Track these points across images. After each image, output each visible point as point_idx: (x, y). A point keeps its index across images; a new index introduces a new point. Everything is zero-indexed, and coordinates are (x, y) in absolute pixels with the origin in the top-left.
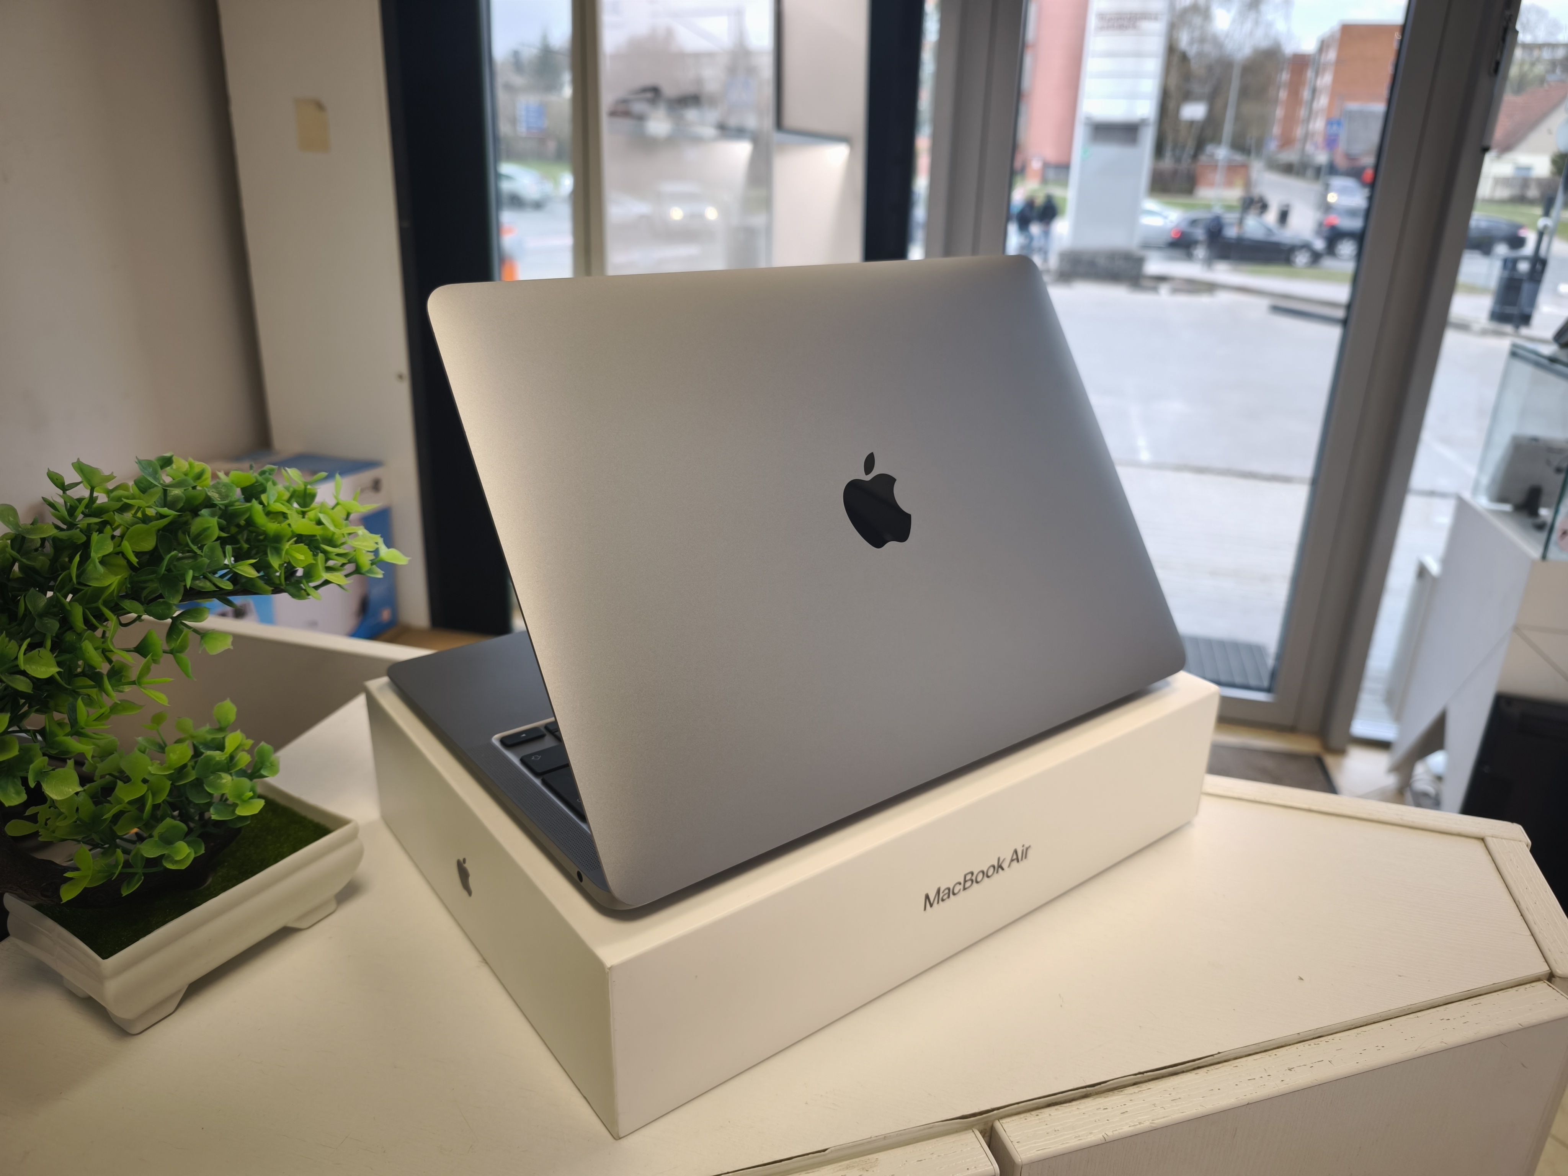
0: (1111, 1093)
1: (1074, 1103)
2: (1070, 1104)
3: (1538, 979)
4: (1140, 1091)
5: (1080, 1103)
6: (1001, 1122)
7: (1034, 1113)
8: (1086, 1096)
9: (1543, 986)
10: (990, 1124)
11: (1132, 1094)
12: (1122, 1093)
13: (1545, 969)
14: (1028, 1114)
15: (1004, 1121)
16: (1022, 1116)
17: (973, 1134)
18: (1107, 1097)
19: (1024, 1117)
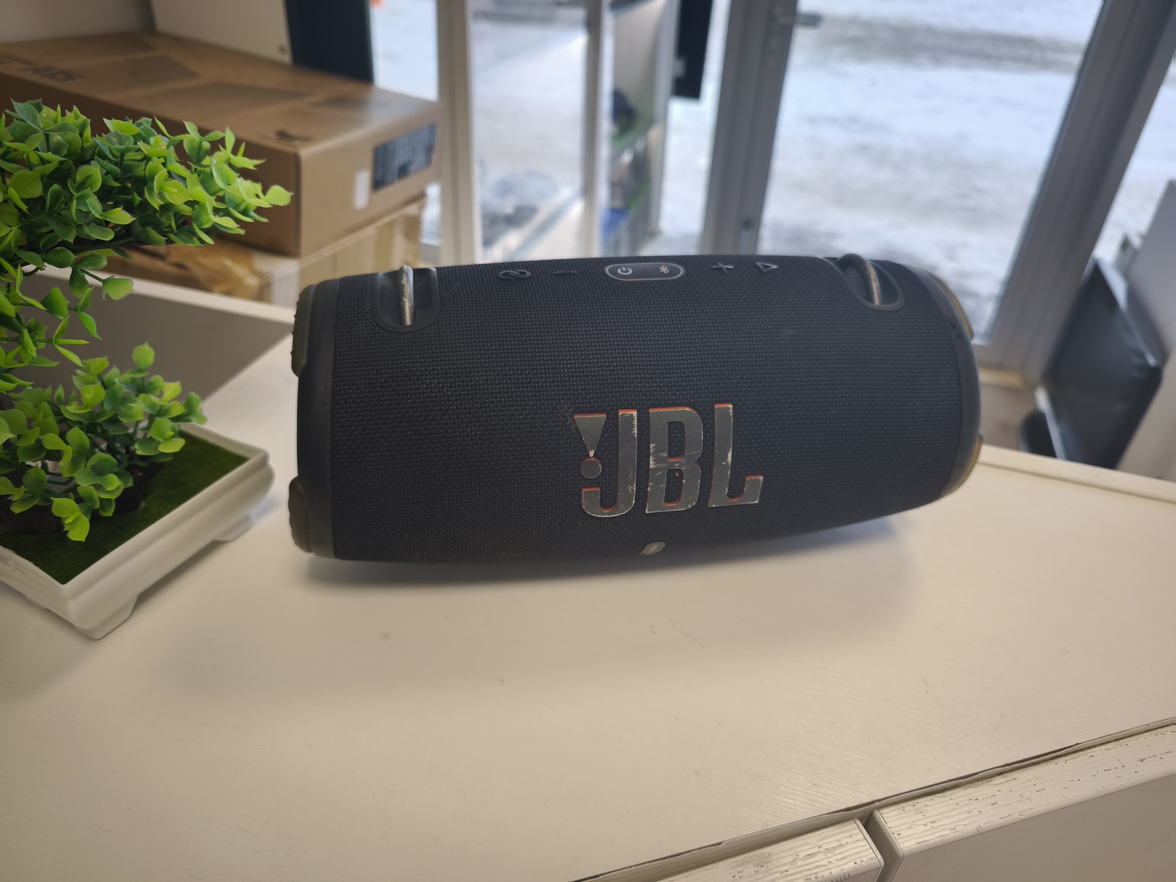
0: (980, 783)
1: (948, 793)
2: (943, 794)
4: (1007, 781)
5: (952, 793)
6: (881, 812)
7: (910, 803)
8: (958, 787)
10: (872, 816)
11: (999, 784)
12: (991, 783)
14: (905, 805)
15: (884, 813)
16: (899, 807)
17: (855, 825)
18: (977, 787)
19: (902, 807)
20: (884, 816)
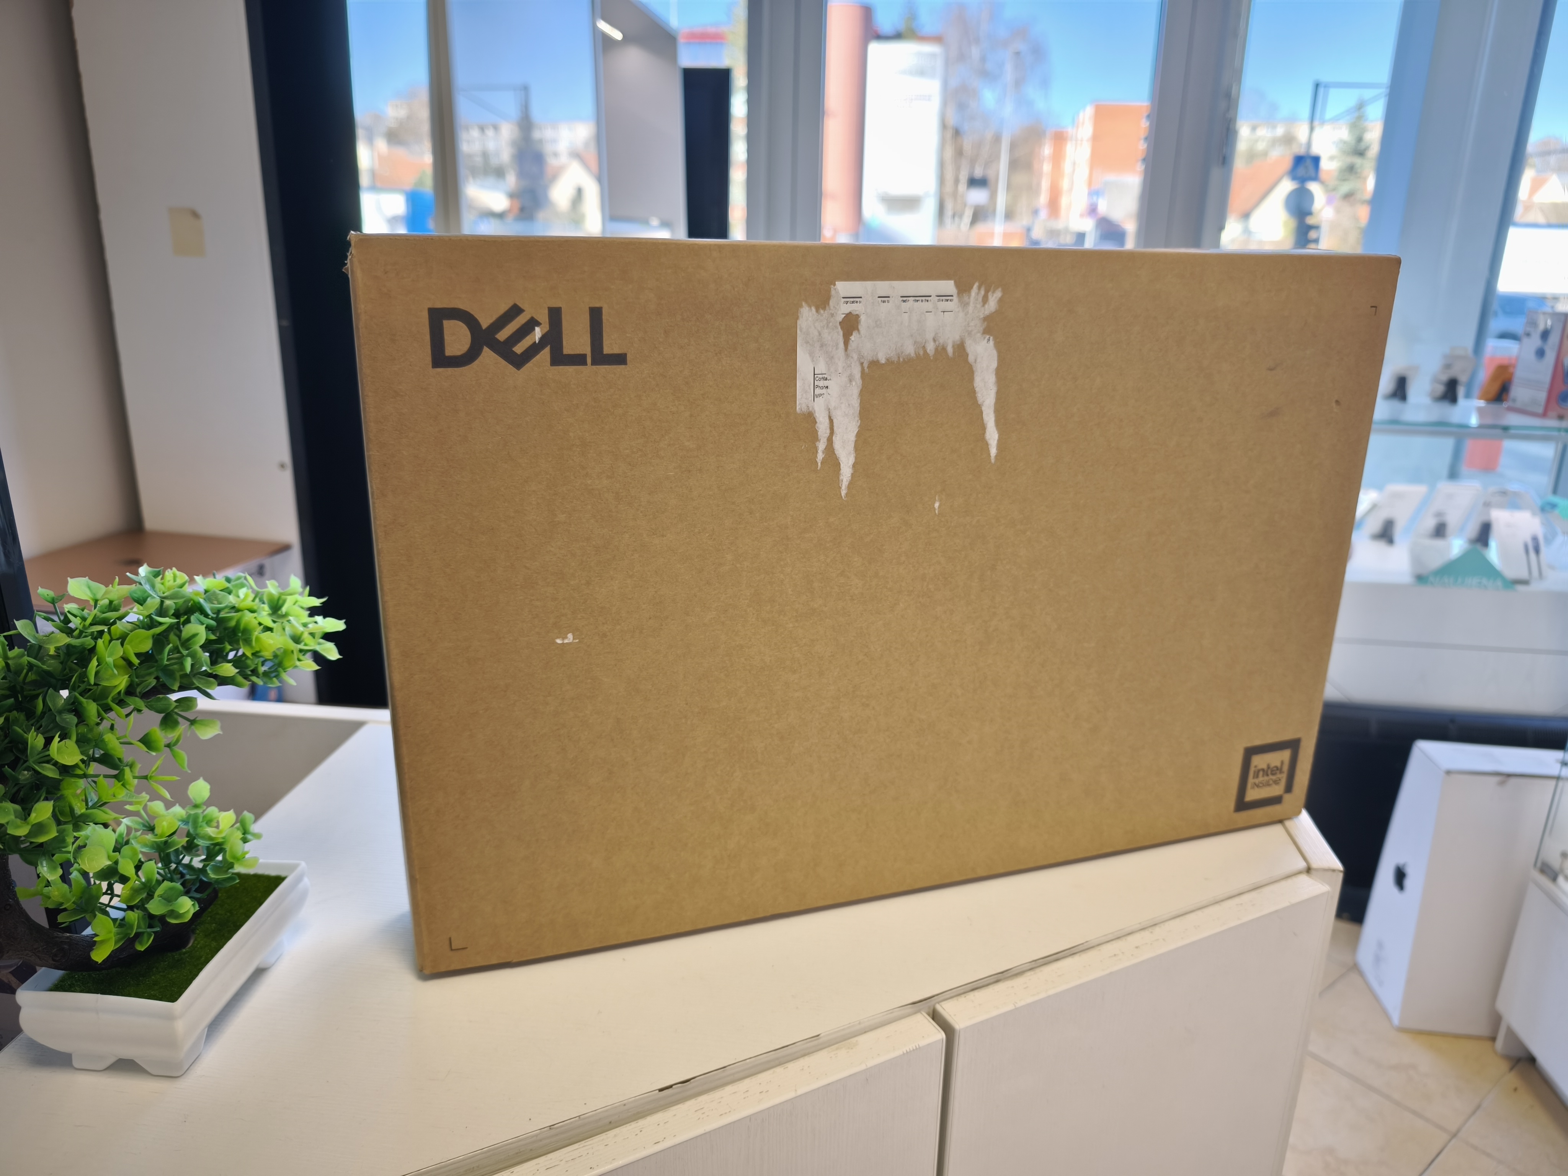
0: (1015, 977)
1: (991, 987)
3: (1300, 872)
5: (997, 985)
6: (940, 1004)
7: (963, 996)
8: (997, 981)
9: (1304, 878)
10: (932, 1009)
12: (1026, 975)
13: (1302, 865)
14: (958, 997)
15: (942, 1003)
16: (955, 998)
17: (922, 1015)
18: (1012, 981)
20: (943, 1006)
